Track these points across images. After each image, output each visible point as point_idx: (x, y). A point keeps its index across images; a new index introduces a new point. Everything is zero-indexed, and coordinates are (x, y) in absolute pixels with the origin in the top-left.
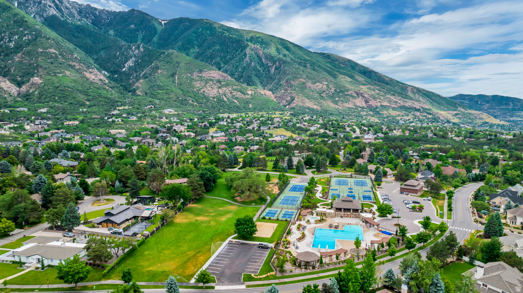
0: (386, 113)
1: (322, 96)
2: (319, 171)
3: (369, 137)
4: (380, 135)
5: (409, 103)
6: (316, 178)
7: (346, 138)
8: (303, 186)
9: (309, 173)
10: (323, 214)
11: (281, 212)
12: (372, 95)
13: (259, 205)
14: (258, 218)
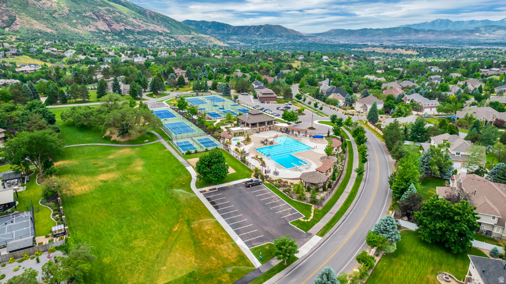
0: (132, 37)
1: (54, 17)
2: (156, 94)
3: (139, 60)
4: (150, 57)
5: (152, 27)
6: (163, 101)
7: (115, 62)
8: (165, 111)
9: (147, 98)
10: (241, 134)
11: (195, 141)
12: (114, 18)
13: (154, 140)
14: (180, 155)
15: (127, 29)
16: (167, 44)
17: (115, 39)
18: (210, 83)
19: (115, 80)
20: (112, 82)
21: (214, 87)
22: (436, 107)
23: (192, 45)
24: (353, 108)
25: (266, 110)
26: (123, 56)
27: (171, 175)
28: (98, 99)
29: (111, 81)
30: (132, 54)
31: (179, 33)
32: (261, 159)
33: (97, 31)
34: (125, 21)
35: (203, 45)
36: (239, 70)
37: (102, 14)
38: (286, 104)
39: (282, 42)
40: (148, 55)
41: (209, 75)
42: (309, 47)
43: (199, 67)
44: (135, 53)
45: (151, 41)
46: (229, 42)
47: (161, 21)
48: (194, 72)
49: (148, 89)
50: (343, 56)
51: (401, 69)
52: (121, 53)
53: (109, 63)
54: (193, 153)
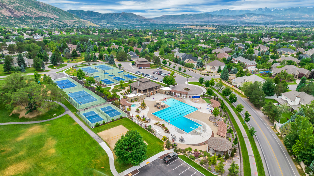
0: (31, 21)
2: (56, 65)
3: (38, 38)
4: (46, 35)
5: (45, 14)
6: (62, 71)
7: (19, 40)
8: (66, 80)
9: (49, 69)
10: (136, 99)
11: (99, 111)
12: (15, 7)
13: (61, 113)
14: (90, 128)
15: (26, 16)
16: (58, 26)
17: (18, 23)
18: (97, 54)
19: (20, 56)
20: (17, 58)
21: (101, 58)
22: (255, 65)
23: (75, 27)
24: (204, 69)
25: (146, 75)
26: (25, 34)
27: (87, 157)
28: (5, 73)
29: (16, 56)
30: (33, 34)
31: (65, 18)
32: (163, 126)
33: (2, 17)
34: (24, 10)
35: (83, 26)
36: (114, 44)
37: (5, 4)
38: (158, 68)
39: (134, 23)
40: (44, 34)
41: (94, 49)
42: (151, 27)
43: (85, 42)
44: (34, 32)
45: (46, 24)
46: (100, 24)
47: (52, 10)
48: (83, 46)
49: (49, 62)
50: (176, 31)
51: (216, 39)
52: (23, 33)
53: (14, 41)
54: (101, 125)
